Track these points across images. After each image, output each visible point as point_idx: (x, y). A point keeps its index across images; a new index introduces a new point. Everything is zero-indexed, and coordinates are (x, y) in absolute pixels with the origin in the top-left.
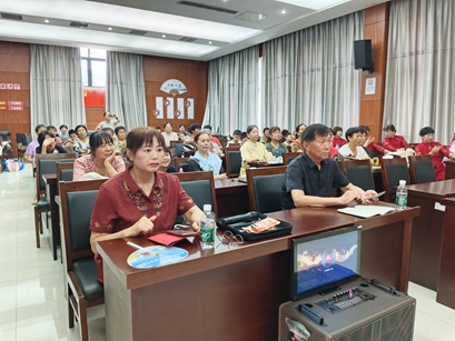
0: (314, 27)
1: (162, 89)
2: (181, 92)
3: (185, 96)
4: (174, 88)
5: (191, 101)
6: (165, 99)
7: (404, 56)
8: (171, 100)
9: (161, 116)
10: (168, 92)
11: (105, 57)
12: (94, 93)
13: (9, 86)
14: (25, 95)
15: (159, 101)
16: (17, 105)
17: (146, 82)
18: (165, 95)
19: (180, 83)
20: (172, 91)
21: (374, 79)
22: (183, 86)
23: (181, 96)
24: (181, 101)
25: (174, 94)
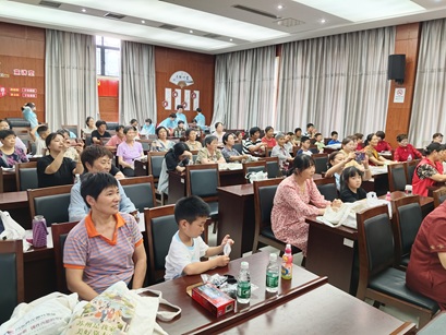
0: (340, 35)
1: (171, 80)
2: (188, 84)
3: (191, 88)
4: (183, 79)
5: (197, 93)
6: (173, 90)
7: (432, 71)
8: (179, 91)
9: (169, 108)
10: (176, 83)
11: (119, 46)
12: (108, 82)
13: (23, 72)
14: (40, 82)
15: (168, 92)
16: (31, 92)
17: (156, 72)
18: (173, 87)
19: (188, 75)
20: (180, 83)
21: (404, 90)
22: (190, 79)
23: (188, 88)
24: (187, 92)
25: (182, 86)
